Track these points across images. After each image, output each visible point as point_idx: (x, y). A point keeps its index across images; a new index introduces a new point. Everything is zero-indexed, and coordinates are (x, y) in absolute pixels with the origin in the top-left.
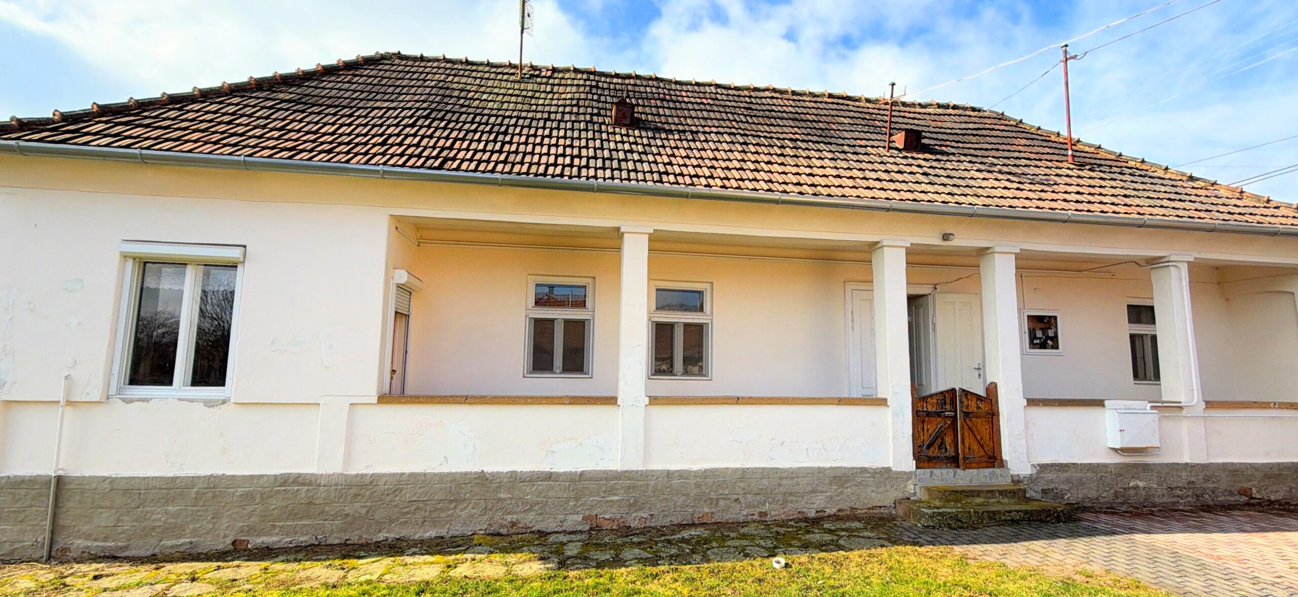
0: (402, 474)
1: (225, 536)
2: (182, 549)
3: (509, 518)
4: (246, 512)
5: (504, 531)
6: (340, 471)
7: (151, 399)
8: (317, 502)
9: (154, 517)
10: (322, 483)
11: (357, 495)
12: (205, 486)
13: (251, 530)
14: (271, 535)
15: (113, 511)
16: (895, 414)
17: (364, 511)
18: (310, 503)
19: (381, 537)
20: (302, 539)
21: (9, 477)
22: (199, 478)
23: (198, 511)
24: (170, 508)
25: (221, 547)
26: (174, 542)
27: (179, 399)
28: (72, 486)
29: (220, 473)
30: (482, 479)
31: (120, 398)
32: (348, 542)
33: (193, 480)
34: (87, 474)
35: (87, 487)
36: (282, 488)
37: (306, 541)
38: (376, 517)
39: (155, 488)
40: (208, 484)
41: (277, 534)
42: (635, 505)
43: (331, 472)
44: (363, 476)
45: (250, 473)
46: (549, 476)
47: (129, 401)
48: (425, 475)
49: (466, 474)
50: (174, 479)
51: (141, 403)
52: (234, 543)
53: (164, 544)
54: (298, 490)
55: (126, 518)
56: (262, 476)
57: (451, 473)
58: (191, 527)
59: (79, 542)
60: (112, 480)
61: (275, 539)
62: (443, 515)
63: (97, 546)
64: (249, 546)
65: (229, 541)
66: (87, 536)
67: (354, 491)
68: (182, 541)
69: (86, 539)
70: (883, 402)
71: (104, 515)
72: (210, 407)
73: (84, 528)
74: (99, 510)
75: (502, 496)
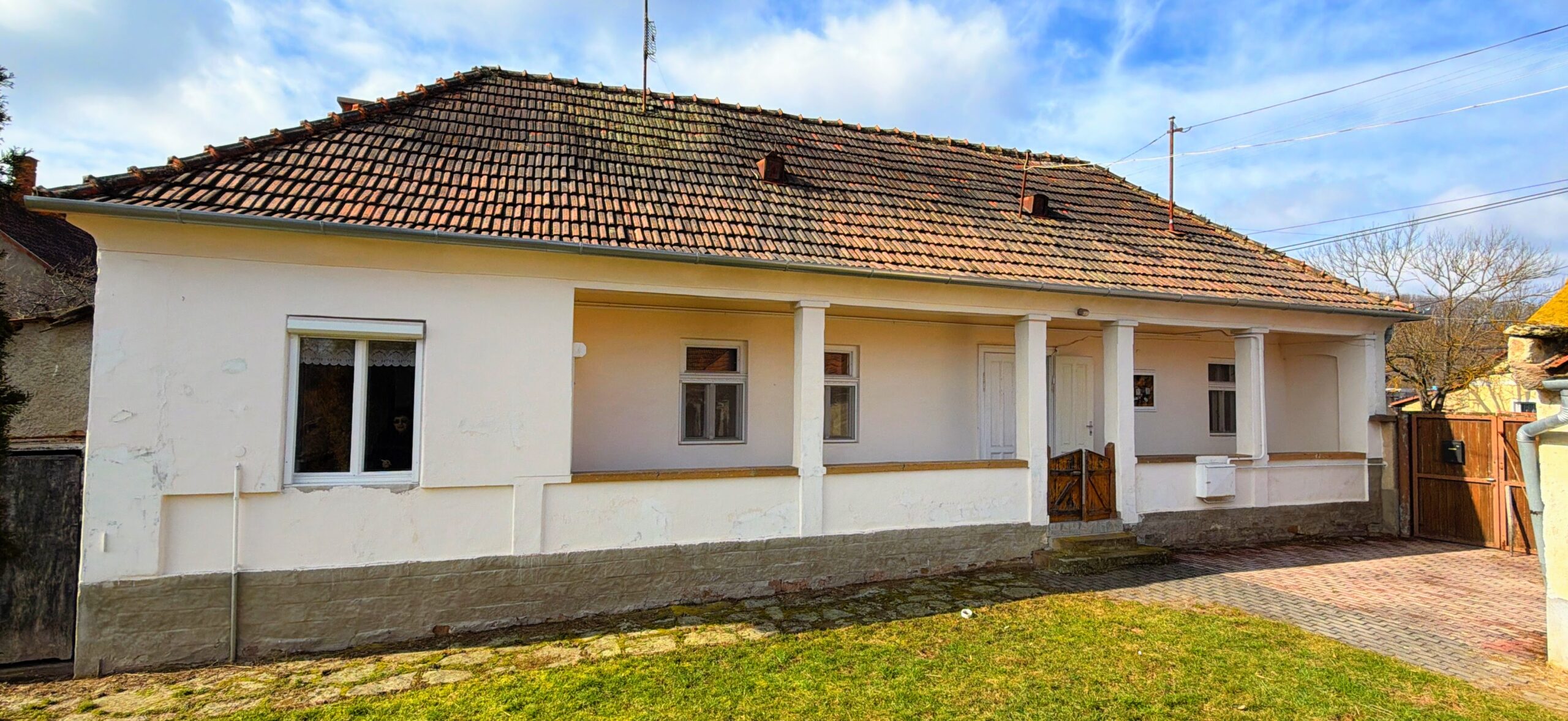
0: (599, 552)
1: (424, 624)
2: (380, 639)
3: (702, 588)
4: (444, 598)
5: (697, 600)
6: (538, 552)
7: (332, 487)
8: (516, 583)
9: (348, 609)
10: (521, 565)
11: (555, 575)
12: (400, 574)
13: (450, 616)
14: (471, 619)
15: (303, 606)
16: (1034, 475)
17: (563, 590)
18: (509, 585)
19: (581, 613)
20: (503, 621)
21: (180, 577)
22: (393, 566)
23: (394, 600)
24: (364, 599)
25: (421, 634)
26: (371, 633)
27: (364, 486)
28: (253, 583)
29: (415, 560)
30: (676, 552)
31: (297, 488)
32: (549, 621)
33: (386, 570)
34: (269, 568)
35: (270, 583)
36: (480, 572)
37: (507, 623)
38: (575, 595)
39: (345, 579)
40: (403, 572)
41: (478, 618)
42: (816, 569)
43: (529, 553)
44: (561, 555)
45: (446, 559)
46: (738, 546)
47: (307, 490)
48: (621, 551)
49: (660, 548)
50: (366, 569)
51: (321, 491)
52: (434, 630)
53: (360, 637)
54: (496, 573)
55: (317, 612)
56: (458, 561)
57: (646, 549)
58: (387, 616)
59: (268, 639)
60: (299, 574)
61: (477, 623)
62: (640, 589)
63: (288, 643)
64: (450, 632)
65: (429, 627)
66: (276, 634)
67: (552, 570)
68: (380, 631)
69: (275, 637)
70: (1024, 464)
71: (293, 611)
72: (397, 493)
73: (273, 625)
74: (287, 606)
75: (695, 567)
